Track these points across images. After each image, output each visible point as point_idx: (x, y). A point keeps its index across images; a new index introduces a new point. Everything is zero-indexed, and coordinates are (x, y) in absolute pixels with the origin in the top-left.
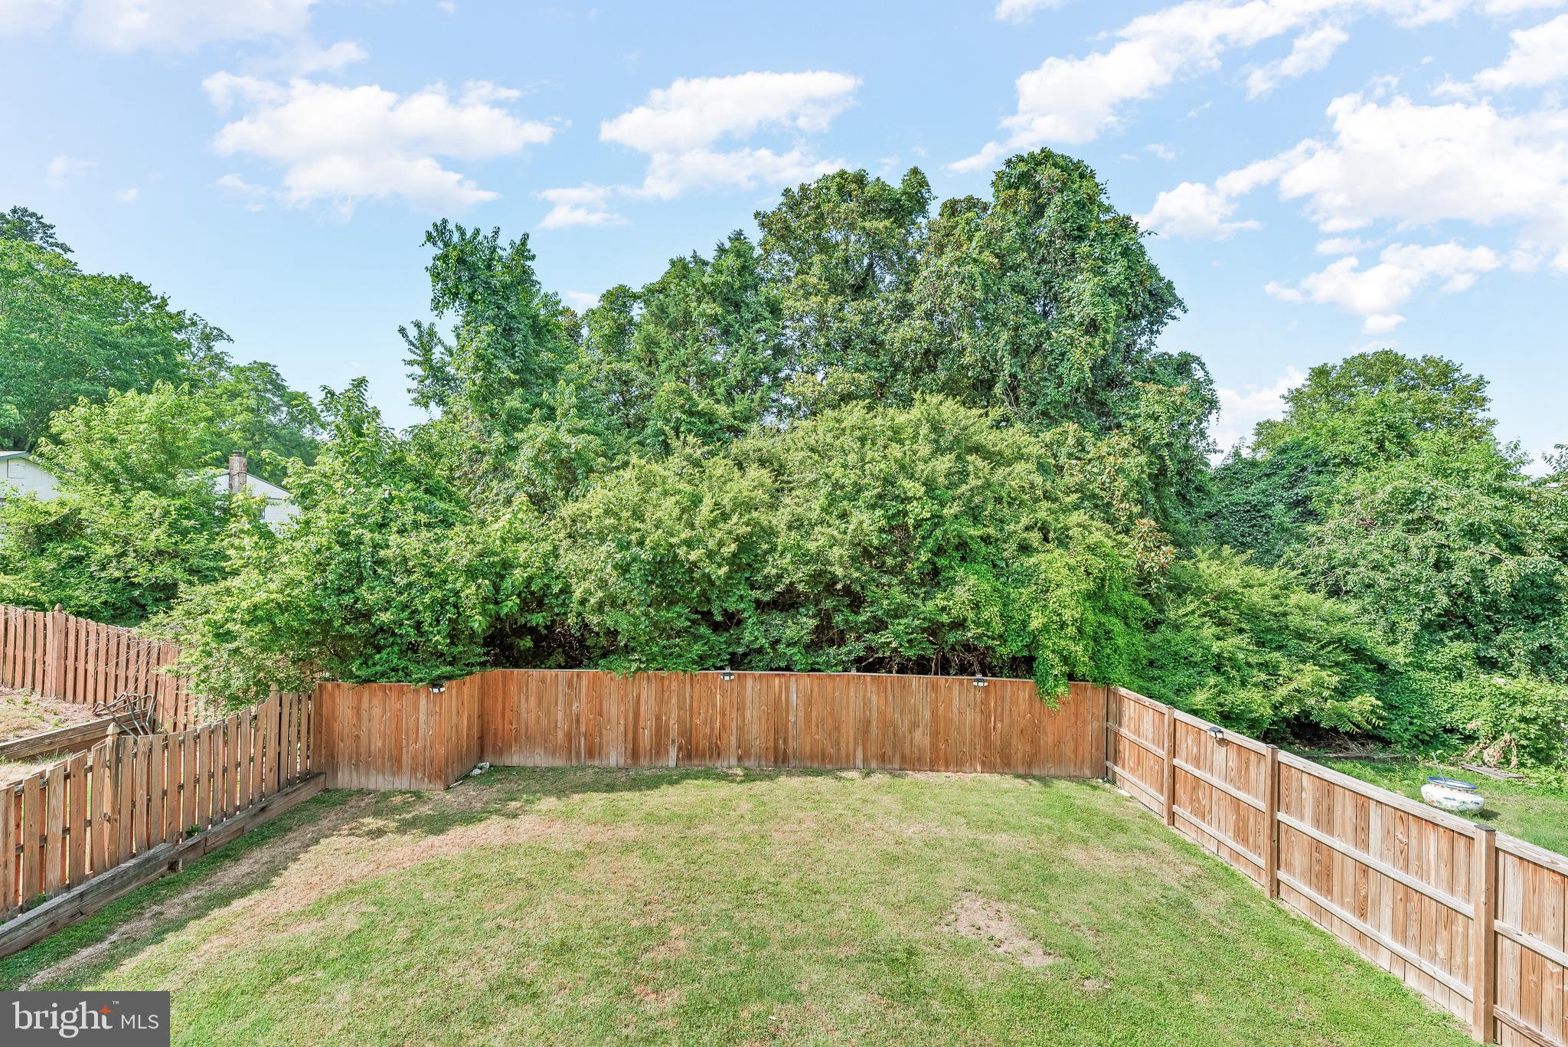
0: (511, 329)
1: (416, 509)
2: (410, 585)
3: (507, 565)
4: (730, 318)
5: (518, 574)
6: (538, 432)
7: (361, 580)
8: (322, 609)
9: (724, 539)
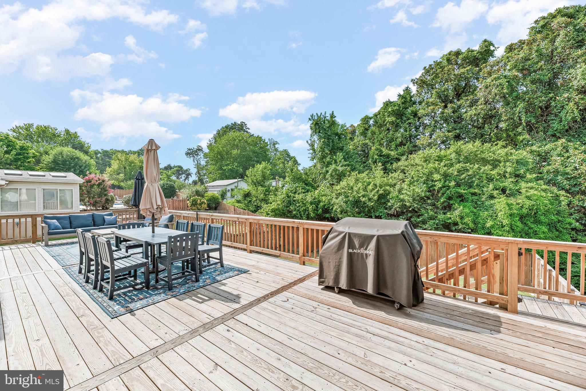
0: (329, 139)
1: (302, 189)
2: (299, 206)
3: (320, 202)
4: (398, 121)
5: (322, 204)
6: (333, 166)
7: (291, 204)
8: (283, 210)
9: (374, 195)
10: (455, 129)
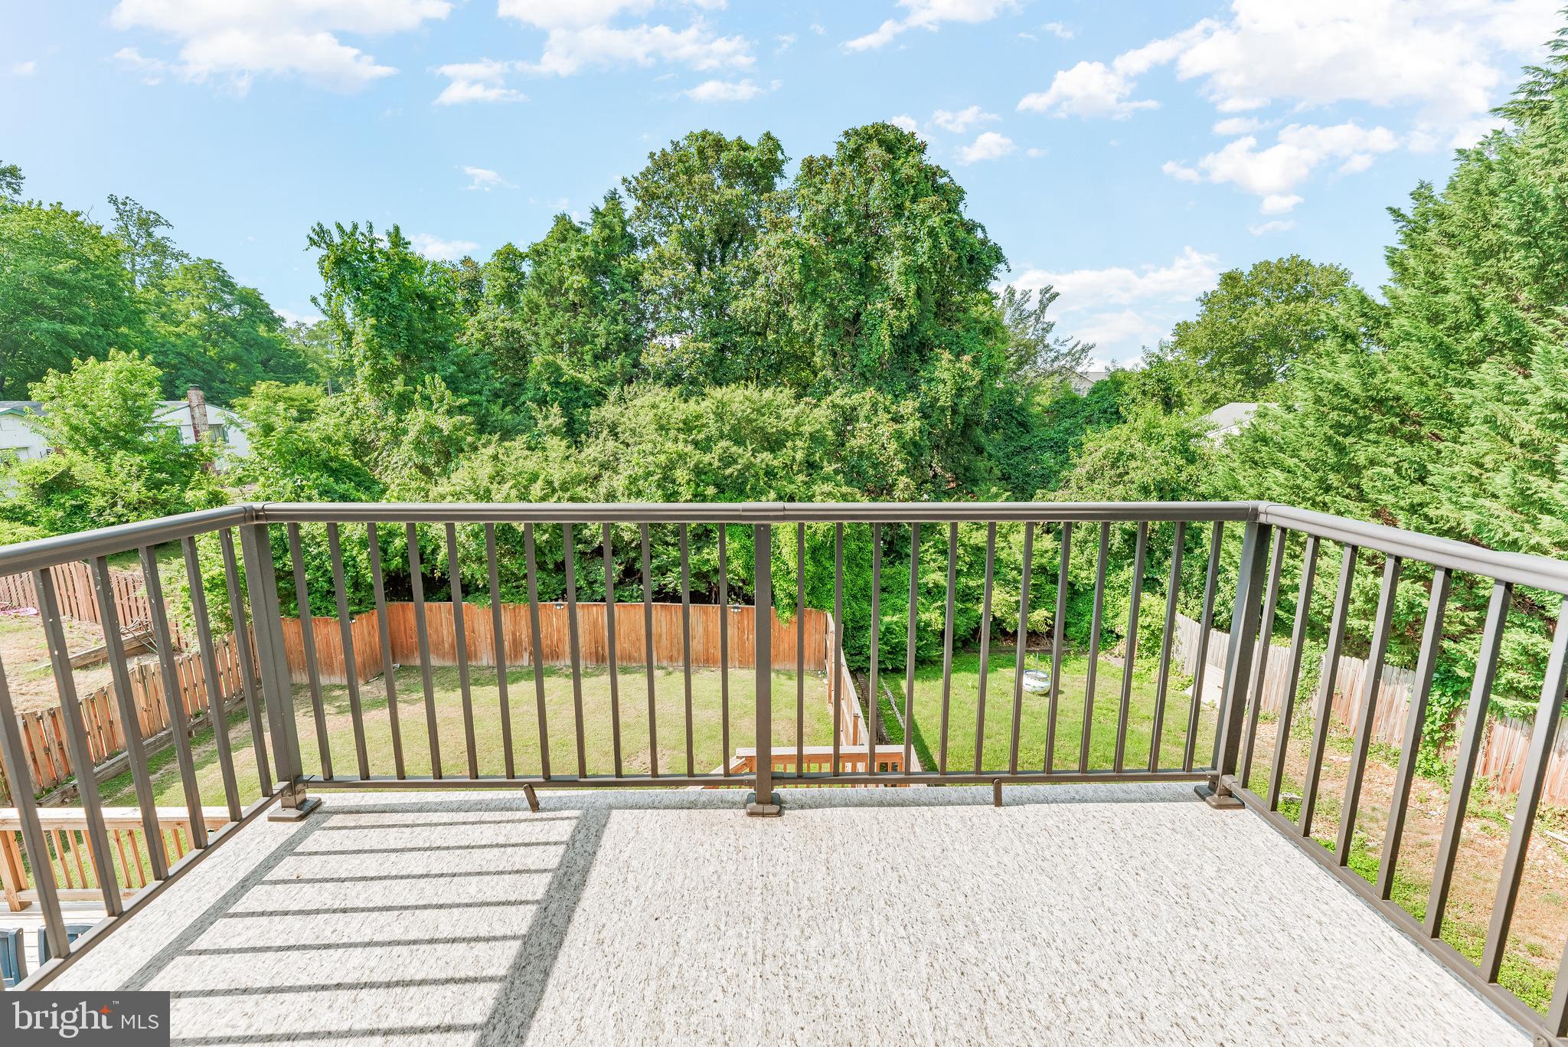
4: (595, 290)
5: (398, 542)
6: (420, 413)
10: (716, 335)
